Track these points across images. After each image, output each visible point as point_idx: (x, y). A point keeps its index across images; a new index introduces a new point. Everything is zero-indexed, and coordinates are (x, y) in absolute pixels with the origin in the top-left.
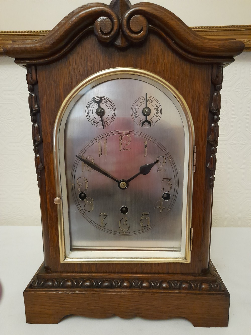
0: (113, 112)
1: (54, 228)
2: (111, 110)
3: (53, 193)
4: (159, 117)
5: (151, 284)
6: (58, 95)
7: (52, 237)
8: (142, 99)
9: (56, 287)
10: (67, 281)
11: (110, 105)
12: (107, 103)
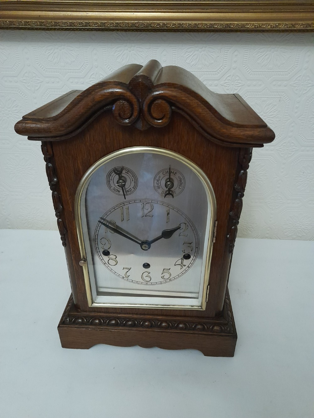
0: (135, 182)
1: (81, 279)
2: (133, 181)
3: (78, 253)
4: (182, 188)
5: (169, 325)
6: (76, 169)
7: (79, 286)
8: (165, 171)
9: (86, 324)
10: (95, 319)
11: (132, 176)
12: (128, 173)
